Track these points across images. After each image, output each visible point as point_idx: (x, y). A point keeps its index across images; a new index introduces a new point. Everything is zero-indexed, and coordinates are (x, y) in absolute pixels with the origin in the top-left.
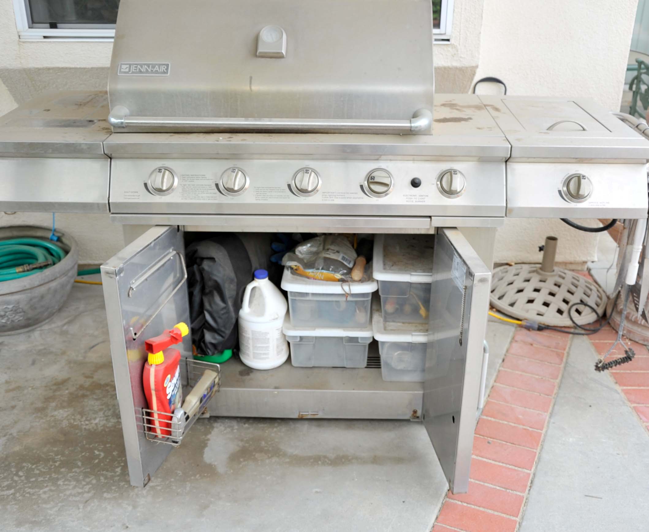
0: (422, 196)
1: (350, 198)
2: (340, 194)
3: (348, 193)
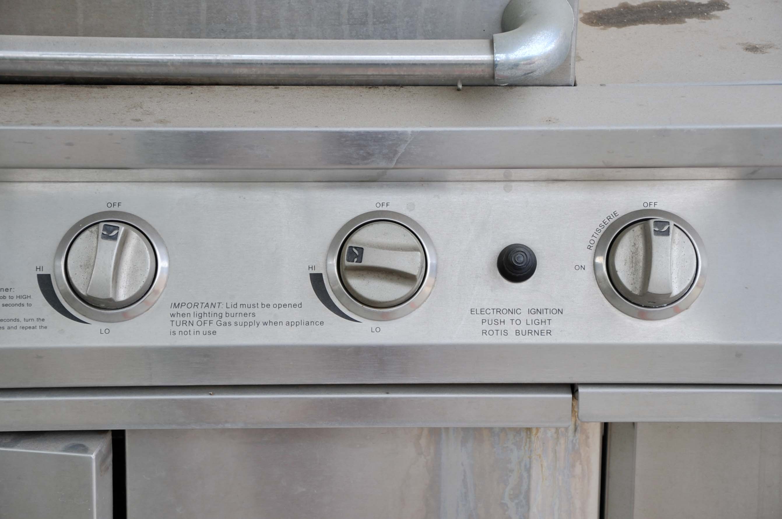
0: (539, 311)
1: (275, 323)
2: (239, 310)
3: (268, 306)
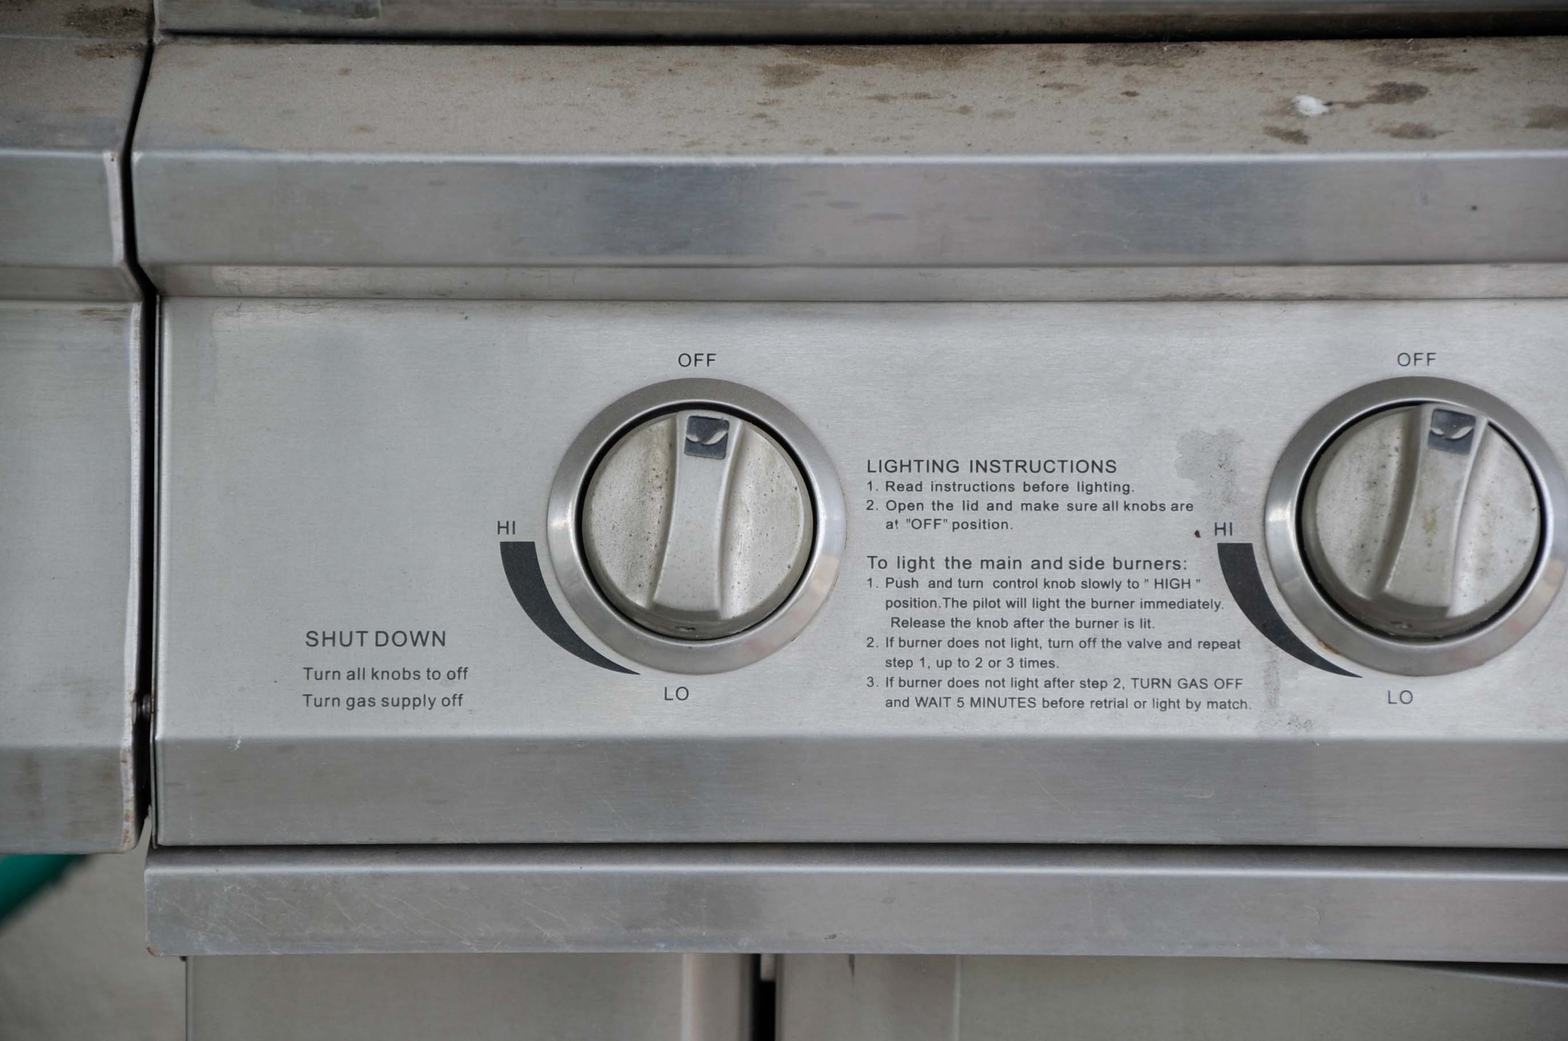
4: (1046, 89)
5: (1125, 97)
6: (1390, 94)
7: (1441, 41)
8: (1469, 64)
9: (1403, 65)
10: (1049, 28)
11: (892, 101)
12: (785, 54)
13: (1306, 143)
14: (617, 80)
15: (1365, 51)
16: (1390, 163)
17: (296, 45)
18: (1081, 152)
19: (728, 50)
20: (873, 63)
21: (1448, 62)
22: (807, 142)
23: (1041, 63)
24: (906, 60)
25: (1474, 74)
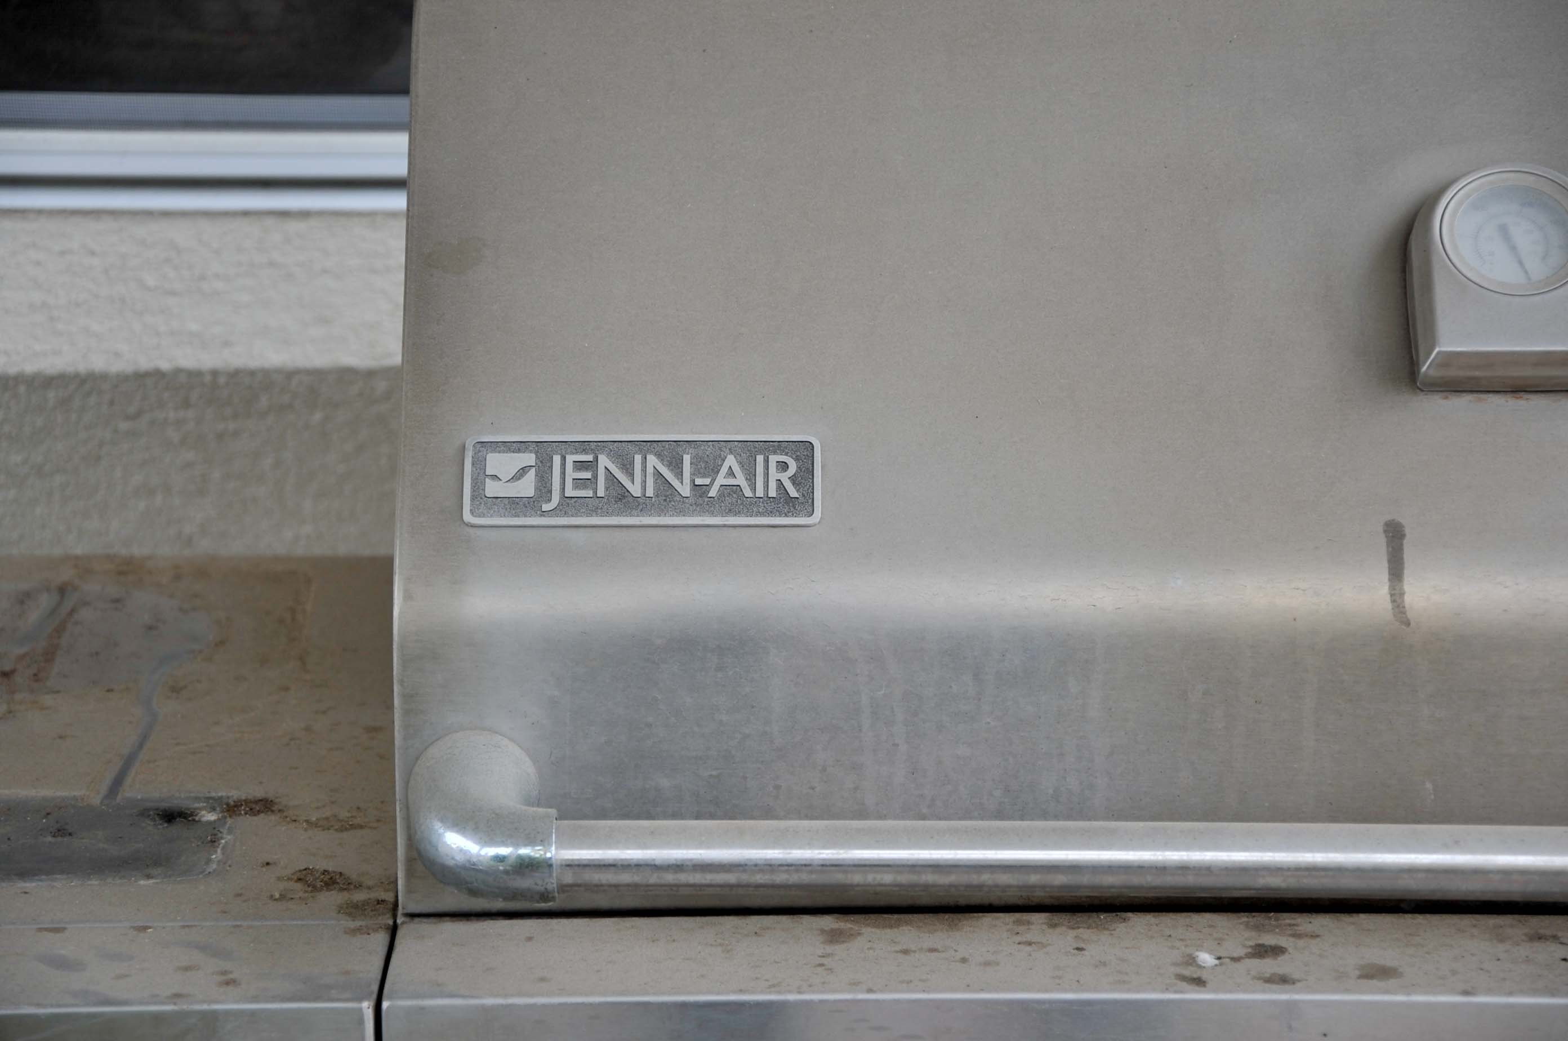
4: (1020, 945)
5: (1076, 951)
6: (1261, 952)
7: (1293, 915)
8: (1314, 932)
9: (1268, 931)
10: (1020, 902)
11: (913, 954)
12: (836, 920)
13: (1205, 986)
14: (719, 941)
15: (1241, 921)
16: (1263, 1001)
17: (495, 921)
18: (1046, 991)
19: (796, 918)
20: (898, 926)
21: (1300, 930)
22: (854, 984)
23: (1015, 927)
24: (921, 924)
25: (1318, 939)
